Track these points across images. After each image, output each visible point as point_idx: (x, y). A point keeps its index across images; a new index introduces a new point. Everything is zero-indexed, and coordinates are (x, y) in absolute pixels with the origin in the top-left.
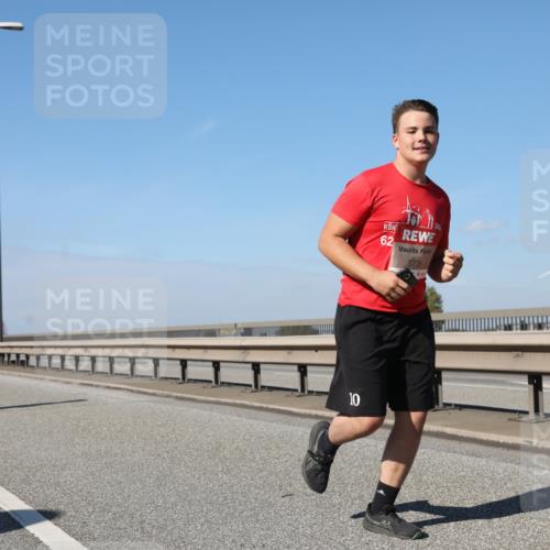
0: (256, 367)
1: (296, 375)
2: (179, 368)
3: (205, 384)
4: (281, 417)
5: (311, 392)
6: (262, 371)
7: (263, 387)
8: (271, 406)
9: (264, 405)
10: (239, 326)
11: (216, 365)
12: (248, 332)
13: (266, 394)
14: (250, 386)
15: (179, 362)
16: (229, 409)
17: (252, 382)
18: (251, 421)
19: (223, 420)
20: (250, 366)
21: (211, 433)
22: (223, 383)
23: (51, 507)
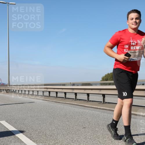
0: (76, 94)
1: (86, 96)
2: (56, 94)
3: (62, 98)
4: (82, 107)
5: (90, 101)
6: (77, 95)
7: (78, 99)
8: (80, 104)
9: (78, 104)
10: (71, 83)
11: (65, 93)
12: (74, 85)
13: (78, 101)
14: (74, 99)
15: (55, 92)
16: (68, 105)
17: (75, 98)
18: (74, 108)
19: (67, 108)
20: (74, 93)
21: (64, 111)
22: (67, 98)
23: (22, 130)
